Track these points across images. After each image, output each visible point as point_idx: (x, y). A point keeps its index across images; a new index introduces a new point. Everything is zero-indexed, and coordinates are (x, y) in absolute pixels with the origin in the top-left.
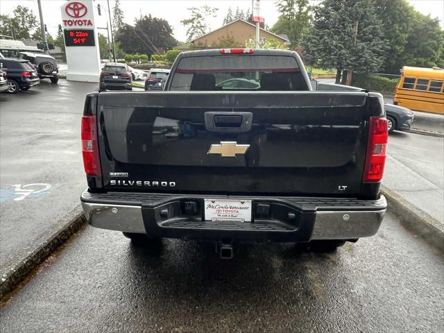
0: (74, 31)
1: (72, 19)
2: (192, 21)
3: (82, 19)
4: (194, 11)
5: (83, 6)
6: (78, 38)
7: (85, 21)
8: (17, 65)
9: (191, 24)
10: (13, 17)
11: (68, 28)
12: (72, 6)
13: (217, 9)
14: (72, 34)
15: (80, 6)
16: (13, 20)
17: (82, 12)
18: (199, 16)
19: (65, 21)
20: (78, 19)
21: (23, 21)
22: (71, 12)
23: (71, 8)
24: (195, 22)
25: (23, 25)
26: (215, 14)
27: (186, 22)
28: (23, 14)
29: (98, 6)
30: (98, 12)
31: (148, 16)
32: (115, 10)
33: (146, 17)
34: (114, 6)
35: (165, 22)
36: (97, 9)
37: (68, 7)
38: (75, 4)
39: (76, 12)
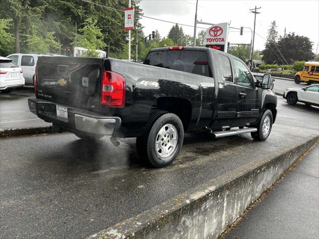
1: (212, 38)
3: (218, 37)
5: (221, 29)
7: (220, 39)
15: (218, 29)
17: (219, 33)
19: (207, 39)
20: (216, 38)
21: (203, 41)
22: (212, 33)
23: (213, 31)
25: (202, 43)
28: (204, 36)
29: (242, 28)
30: (240, 33)
31: (291, 35)
32: (271, 31)
33: (289, 35)
34: (271, 28)
35: (306, 39)
36: (240, 31)
37: (211, 29)
38: (216, 27)
39: (216, 33)
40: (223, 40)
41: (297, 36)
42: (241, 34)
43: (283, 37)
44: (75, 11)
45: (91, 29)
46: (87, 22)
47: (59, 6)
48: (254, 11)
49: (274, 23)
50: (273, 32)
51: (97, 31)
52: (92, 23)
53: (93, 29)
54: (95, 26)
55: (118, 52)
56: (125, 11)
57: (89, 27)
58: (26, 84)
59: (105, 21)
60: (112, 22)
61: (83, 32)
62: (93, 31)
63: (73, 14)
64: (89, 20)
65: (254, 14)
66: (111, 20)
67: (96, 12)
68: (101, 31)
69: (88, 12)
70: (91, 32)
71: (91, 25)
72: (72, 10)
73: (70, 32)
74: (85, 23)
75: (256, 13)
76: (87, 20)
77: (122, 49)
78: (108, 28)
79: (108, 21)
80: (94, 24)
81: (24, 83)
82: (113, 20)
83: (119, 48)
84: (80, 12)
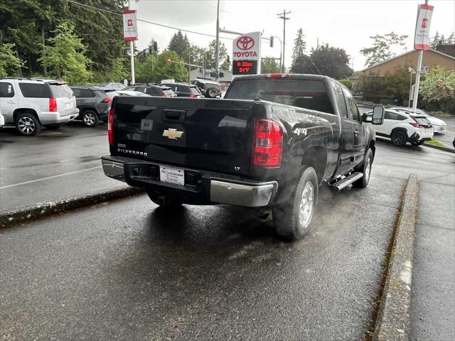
0: (240, 61)
1: (240, 51)
2: (374, 50)
3: (248, 51)
4: (378, 39)
5: (252, 40)
6: (243, 67)
7: (251, 52)
8: (187, 89)
9: (372, 53)
10: (208, 50)
11: (237, 59)
12: (242, 40)
13: (406, 37)
14: (239, 64)
15: (249, 39)
16: (208, 53)
17: (250, 45)
18: (383, 44)
19: (235, 53)
20: (246, 51)
22: (241, 45)
23: (241, 42)
24: (378, 51)
25: (215, 56)
26: (402, 42)
27: (366, 51)
29: (272, 38)
30: (269, 44)
31: (325, 46)
32: (298, 41)
33: (322, 47)
34: (297, 37)
35: (342, 52)
36: (269, 41)
37: (239, 40)
38: (245, 38)
39: (245, 45)
40: (255, 54)
41: (332, 48)
42: (272, 45)
43: (315, 49)
44: (40, 12)
45: (66, 39)
46: (60, 28)
47: (16, 6)
48: (283, 16)
49: (301, 31)
50: (299, 42)
51: (75, 41)
52: (68, 31)
53: (69, 38)
54: (72, 34)
55: (104, 70)
56: (124, 15)
57: (63, 35)
58: (7, 123)
59: (84, 27)
60: (95, 29)
61: (54, 43)
62: (70, 41)
63: (37, 17)
64: (64, 26)
65: (283, 20)
66: (93, 26)
67: (72, 15)
68: (82, 42)
69: (60, 14)
70: (67, 42)
71: (67, 33)
72: (36, 12)
73: (34, 43)
74: (57, 30)
75: (284, 18)
76: (60, 26)
77: (111, 65)
78: (89, 36)
79: (90, 28)
80: (71, 31)
81: (3, 124)
82: (96, 26)
83: (105, 65)
84: (48, 14)
